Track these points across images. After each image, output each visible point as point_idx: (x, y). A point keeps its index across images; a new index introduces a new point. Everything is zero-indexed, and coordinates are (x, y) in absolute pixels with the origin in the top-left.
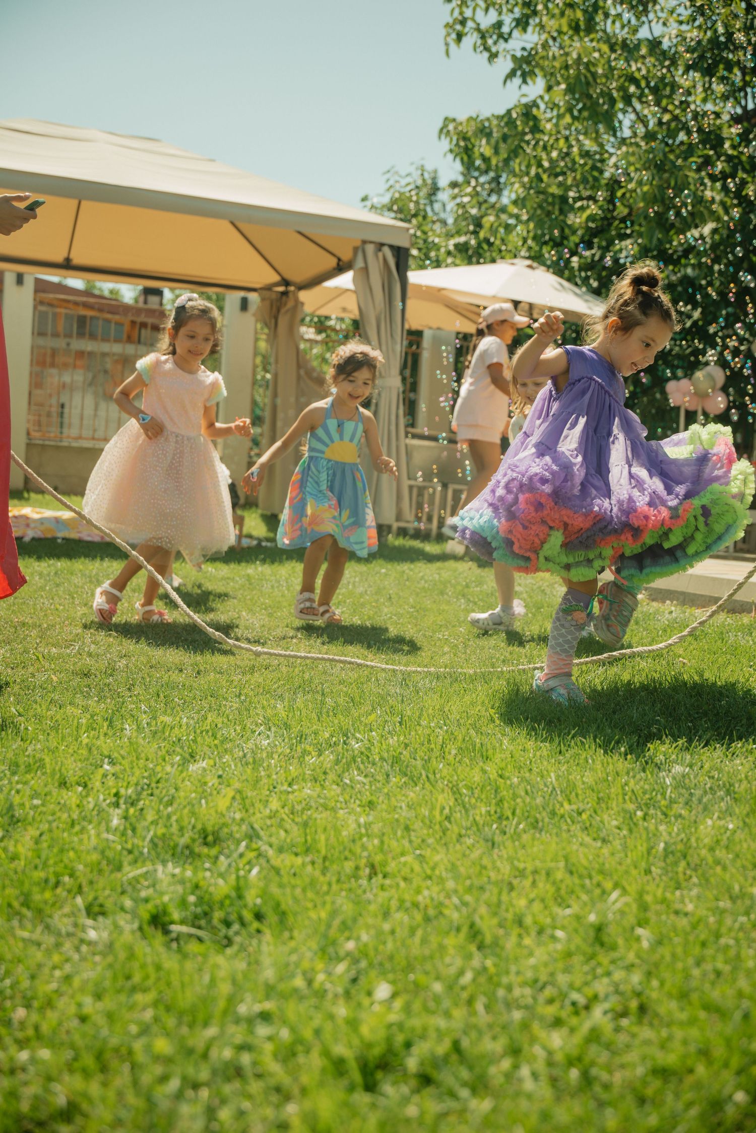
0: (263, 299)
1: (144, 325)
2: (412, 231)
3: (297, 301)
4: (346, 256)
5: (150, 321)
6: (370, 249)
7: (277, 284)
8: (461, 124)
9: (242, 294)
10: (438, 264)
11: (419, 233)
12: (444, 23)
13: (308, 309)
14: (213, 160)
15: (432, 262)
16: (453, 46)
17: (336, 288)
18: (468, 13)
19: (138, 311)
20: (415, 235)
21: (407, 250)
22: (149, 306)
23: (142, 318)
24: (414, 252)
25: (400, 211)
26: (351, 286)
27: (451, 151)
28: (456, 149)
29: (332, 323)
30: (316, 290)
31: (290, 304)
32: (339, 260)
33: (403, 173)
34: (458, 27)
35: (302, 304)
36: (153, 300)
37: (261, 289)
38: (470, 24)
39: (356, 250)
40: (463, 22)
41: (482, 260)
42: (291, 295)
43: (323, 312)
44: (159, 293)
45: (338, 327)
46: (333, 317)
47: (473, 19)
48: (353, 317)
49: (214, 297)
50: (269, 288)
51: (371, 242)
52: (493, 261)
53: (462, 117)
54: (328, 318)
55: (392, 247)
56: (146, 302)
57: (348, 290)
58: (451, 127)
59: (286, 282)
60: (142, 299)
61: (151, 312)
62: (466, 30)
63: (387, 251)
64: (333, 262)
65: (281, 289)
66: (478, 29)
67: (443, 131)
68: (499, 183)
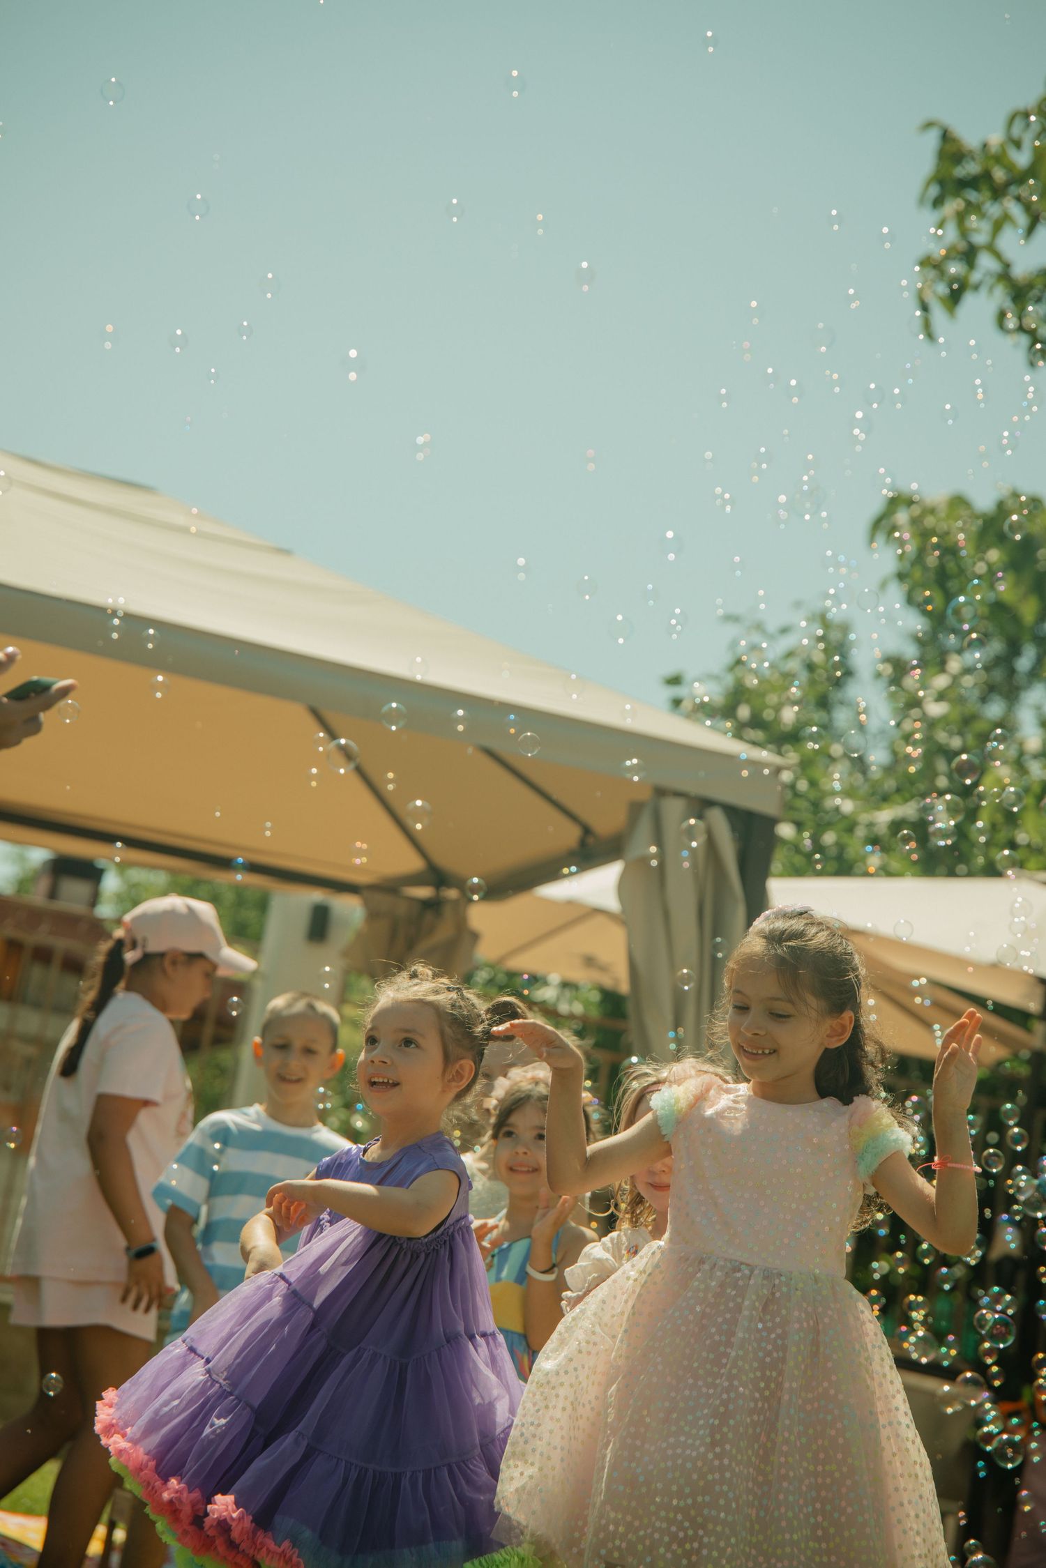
0: (373, 915)
1: (43, 955)
2: (786, 776)
3: (462, 926)
4: (606, 822)
5: (62, 944)
6: (673, 808)
7: (415, 880)
8: (932, 511)
9: (317, 896)
10: (843, 866)
11: (803, 785)
12: (920, 253)
13: (486, 951)
14: (286, 552)
15: (825, 858)
16: (938, 314)
17: (570, 903)
18: (980, 231)
19: (34, 916)
20: (792, 787)
21: (770, 822)
22: (61, 905)
23: (41, 936)
24: (786, 830)
25: (756, 722)
26: (612, 903)
27: (901, 576)
28: (917, 574)
29: (547, 994)
30: (518, 905)
31: (444, 932)
32: (587, 831)
33: (772, 627)
34: (954, 269)
35: (475, 937)
36: (74, 890)
37: (373, 888)
38: (986, 262)
39: (635, 809)
40: (969, 255)
41: (962, 868)
42: (448, 911)
43: (524, 963)
44: (90, 872)
45: (564, 1008)
46: (555, 978)
47: (991, 249)
48: (607, 982)
49: (229, 897)
50: (391, 887)
51: (678, 794)
52: (992, 871)
53: (935, 492)
54: (536, 980)
55: (732, 812)
56: (53, 894)
57: (598, 911)
58: (902, 517)
59: (437, 876)
60: (44, 885)
61: (68, 922)
62: (975, 277)
63: (717, 818)
64: (570, 835)
65: (424, 892)
66: (1005, 276)
67: (882, 524)
68: (1012, 672)
